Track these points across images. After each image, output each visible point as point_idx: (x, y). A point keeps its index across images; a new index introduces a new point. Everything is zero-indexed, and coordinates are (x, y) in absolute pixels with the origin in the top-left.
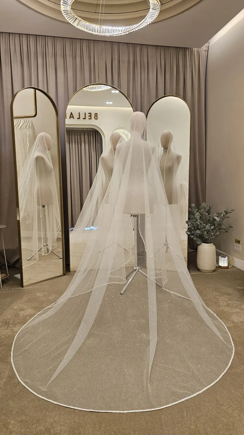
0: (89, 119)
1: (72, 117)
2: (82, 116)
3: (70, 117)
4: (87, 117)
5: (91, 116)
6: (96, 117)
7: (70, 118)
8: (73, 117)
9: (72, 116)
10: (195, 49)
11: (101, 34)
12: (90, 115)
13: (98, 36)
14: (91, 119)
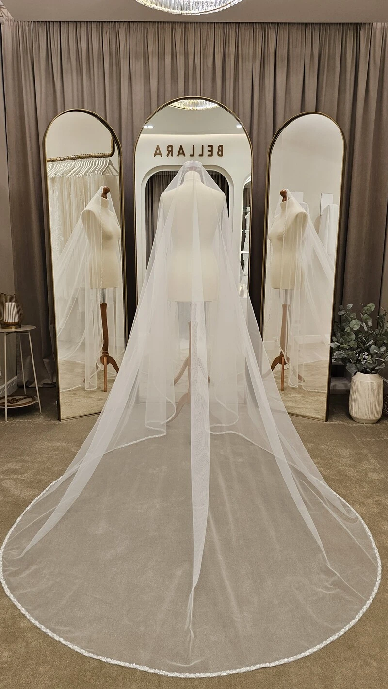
0: (209, 155)
1: (181, 154)
2: (198, 151)
3: (179, 154)
4: (206, 153)
5: (211, 151)
6: (220, 153)
7: (178, 156)
8: (183, 153)
9: (181, 152)
10: (377, 24)
11: (185, 12)
12: (210, 149)
13: (181, 15)
14: (211, 155)
